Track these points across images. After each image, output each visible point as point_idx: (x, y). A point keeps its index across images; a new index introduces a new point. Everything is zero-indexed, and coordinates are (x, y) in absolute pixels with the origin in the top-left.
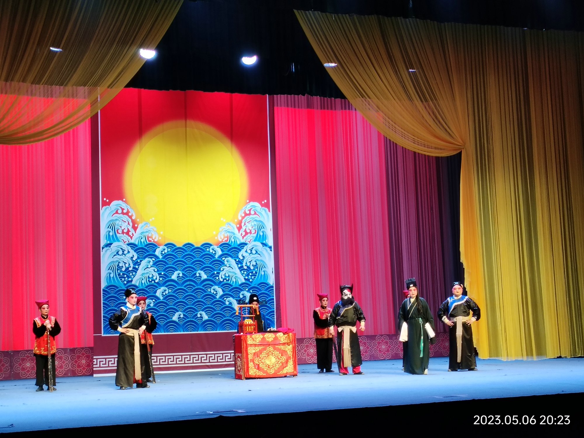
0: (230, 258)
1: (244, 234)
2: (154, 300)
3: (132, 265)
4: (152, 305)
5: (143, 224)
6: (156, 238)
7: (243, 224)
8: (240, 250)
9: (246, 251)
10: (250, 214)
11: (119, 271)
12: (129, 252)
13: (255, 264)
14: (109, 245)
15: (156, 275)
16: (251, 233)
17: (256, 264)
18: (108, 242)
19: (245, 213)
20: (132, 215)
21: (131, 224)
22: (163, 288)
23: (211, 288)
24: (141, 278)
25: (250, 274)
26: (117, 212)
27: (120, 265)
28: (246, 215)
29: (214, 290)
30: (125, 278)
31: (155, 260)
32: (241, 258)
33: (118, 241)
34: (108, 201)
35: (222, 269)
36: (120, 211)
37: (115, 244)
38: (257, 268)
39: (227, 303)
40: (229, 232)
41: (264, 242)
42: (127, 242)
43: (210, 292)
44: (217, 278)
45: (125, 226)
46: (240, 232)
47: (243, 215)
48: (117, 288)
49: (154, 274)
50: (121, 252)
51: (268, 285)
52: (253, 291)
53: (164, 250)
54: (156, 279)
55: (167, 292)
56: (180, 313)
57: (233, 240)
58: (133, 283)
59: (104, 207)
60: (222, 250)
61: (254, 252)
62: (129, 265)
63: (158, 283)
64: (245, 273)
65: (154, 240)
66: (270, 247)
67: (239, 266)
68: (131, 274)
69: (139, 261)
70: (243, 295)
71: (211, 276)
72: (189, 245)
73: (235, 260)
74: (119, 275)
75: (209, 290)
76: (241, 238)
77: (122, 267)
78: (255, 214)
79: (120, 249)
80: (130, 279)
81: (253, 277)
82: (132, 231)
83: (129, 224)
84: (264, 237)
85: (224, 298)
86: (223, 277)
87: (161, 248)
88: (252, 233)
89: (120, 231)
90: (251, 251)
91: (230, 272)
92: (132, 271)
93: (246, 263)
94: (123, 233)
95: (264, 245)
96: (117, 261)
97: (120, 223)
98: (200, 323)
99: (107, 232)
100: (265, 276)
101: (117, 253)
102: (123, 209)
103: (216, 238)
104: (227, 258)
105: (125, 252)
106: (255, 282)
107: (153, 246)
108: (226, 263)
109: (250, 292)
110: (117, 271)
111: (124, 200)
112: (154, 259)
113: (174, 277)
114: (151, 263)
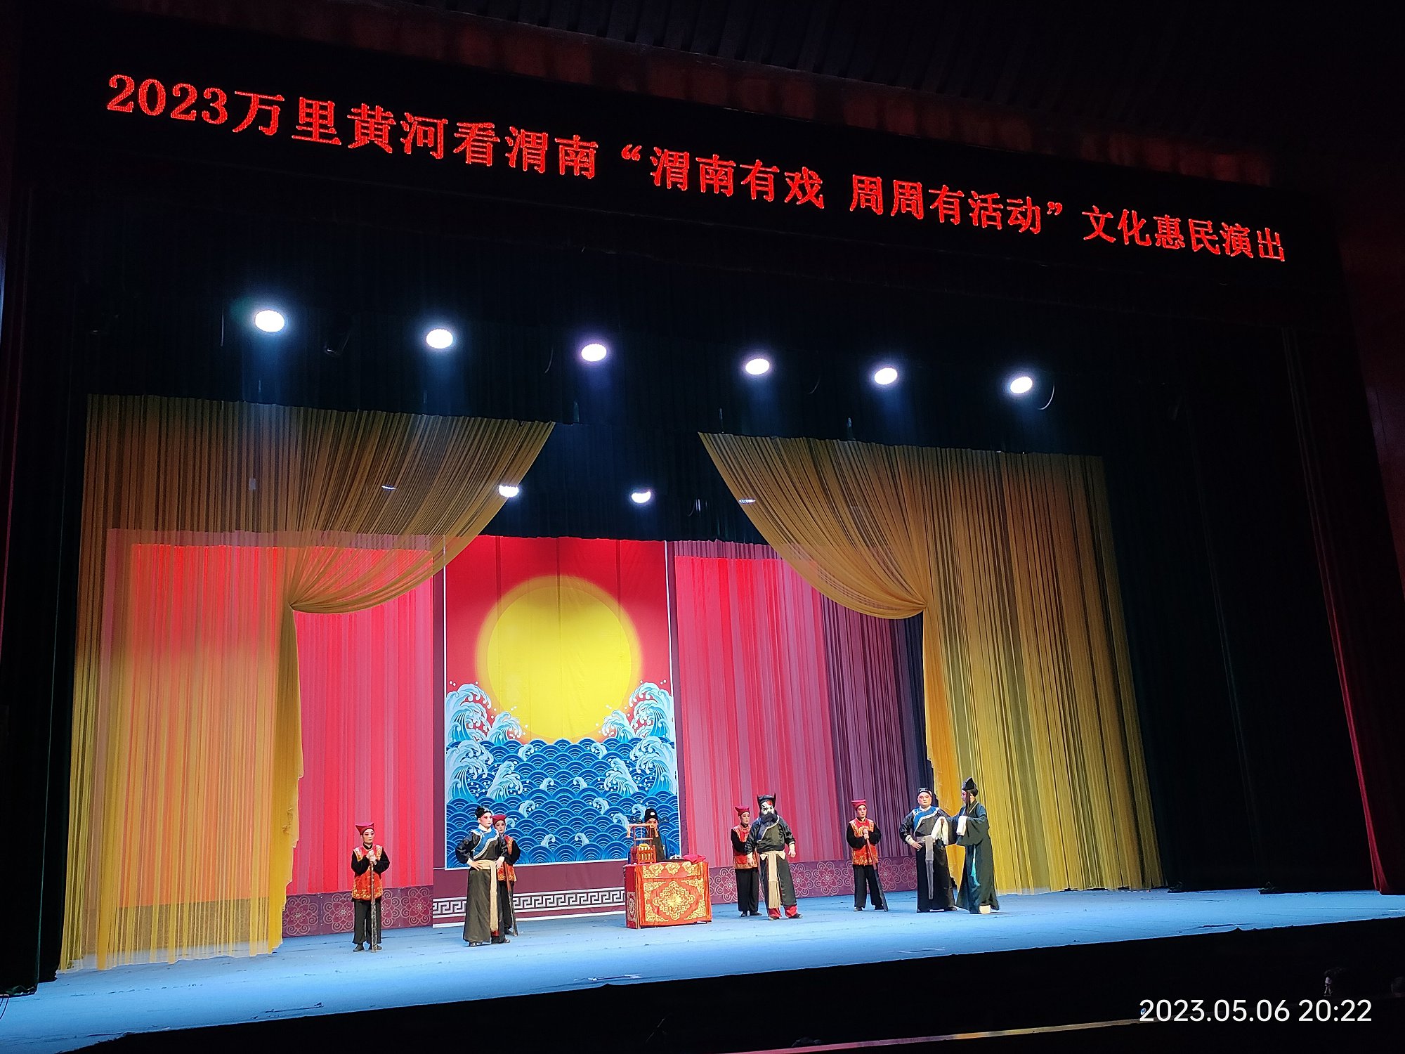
0: (618, 759)
1: (636, 725)
2: (516, 819)
3: (486, 772)
4: (513, 826)
5: (503, 714)
6: (518, 733)
7: (635, 713)
8: (632, 749)
9: (640, 749)
10: (644, 699)
11: (469, 780)
12: (482, 753)
13: (651, 766)
14: (456, 744)
15: (519, 785)
16: (645, 724)
17: (654, 766)
18: (455, 741)
19: (638, 698)
20: (487, 703)
21: (486, 715)
22: (527, 802)
23: (593, 800)
24: (498, 788)
25: (646, 781)
26: (467, 700)
27: (471, 771)
28: (639, 700)
29: (597, 803)
30: (477, 789)
31: (518, 763)
32: (634, 759)
33: (469, 739)
34: (454, 685)
35: (607, 775)
36: (471, 699)
37: (464, 743)
38: (655, 772)
39: (615, 821)
40: (616, 724)
41: (664, 736)
42: (480, 740)
43: (592, 806)
44: (601, 786)
45: (478, 717)
46: (632, 724)
47: (635, 700)
48: (467, 803)
49: (516, 782)
50: (471, 754)
51: (670, 795)
52: (649, 803)
53: (530, 749)
54: (519, 789)
55: (533, 807)
56: (551, 835)
57: (622, 735)
58: (488, 796)
59: (450, 694)
60: (607, 749)
61: (650, 750)
62: (483, 771)
63: (520, 795)
64: (639, 778)
65: (516, 736)
66: (672, 744)
67: (631, 769)
68: (485, 784)
69: (496, 766)
70: (636, 809)
71: (592, 785)
72: (563, 742)
73: (625, 762)
74: (469, 784)
75: (590, 803)
76: (633, 732)
77: (474, 773)
78: (652, 698)
79: (471, 750)
80: (484, 791)
81: (649, 784)
82: (487, 725)
83: (482, 715)
84: (664, 729)
85: (610, 814)
86: (610, 785)
87: (526, 747)
88: (648, 724)
89: (471, 725)
90: (647, 749)
91: (618, 778)
92: (486, 779)
93: (640, 766)
94: (475, 727)
95: (664, 740)
96: (467, 766)
97: (471, 715)
98: (578, 849)
99: (453, 727)
100: (666, 783)
101: (467, 755)
102: (475, 696)
103: (600, 732)
104: (614, 759)
105: (478, 754)
106: (652, 791)
107: (515, 744)
108: (613, 765)
109: (646, 805)
110: (467, 779)
111: (477, 683)
112: (516, 763)
113: (543, 786)
114: (513, 768)
